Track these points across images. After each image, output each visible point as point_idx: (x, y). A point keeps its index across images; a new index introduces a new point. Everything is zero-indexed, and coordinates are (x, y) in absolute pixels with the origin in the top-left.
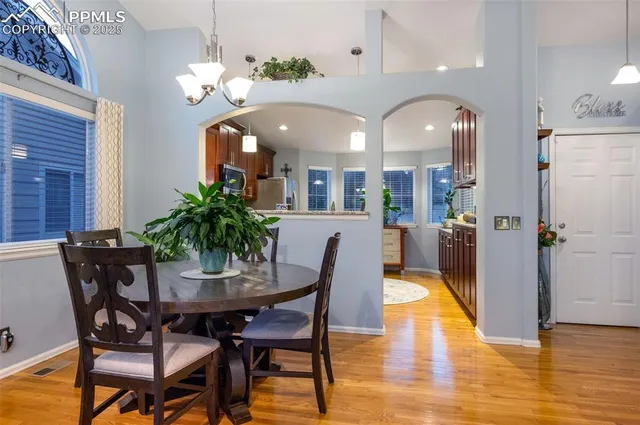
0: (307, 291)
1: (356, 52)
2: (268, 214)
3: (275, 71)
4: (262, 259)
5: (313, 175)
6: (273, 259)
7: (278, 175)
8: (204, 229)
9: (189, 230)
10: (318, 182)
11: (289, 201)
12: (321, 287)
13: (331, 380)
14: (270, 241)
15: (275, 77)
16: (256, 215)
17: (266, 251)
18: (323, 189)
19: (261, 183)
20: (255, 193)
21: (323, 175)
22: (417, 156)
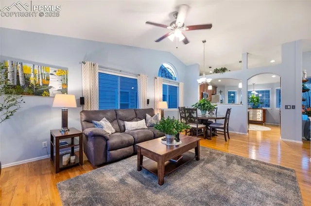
0: (223, 118)
1: (240, 62)
2: (215, 104)
3: (216, 71)
4: (213, 114)
5: (230, 93)
6: (216, 114)
7: (218, 94)
8: (203, 106)
9: (200, 107)
10: (232, 95)
11: (221, 101)
12: (226, 119)
13: (229, 138)
14: (215, 110)
15: (216, 72)
16: (212, 104)
17: (214, 112)
18: (234, 97)
19: (213, 96)
20: (211, 99)
21: (234, 93)
22: (272, 85)
